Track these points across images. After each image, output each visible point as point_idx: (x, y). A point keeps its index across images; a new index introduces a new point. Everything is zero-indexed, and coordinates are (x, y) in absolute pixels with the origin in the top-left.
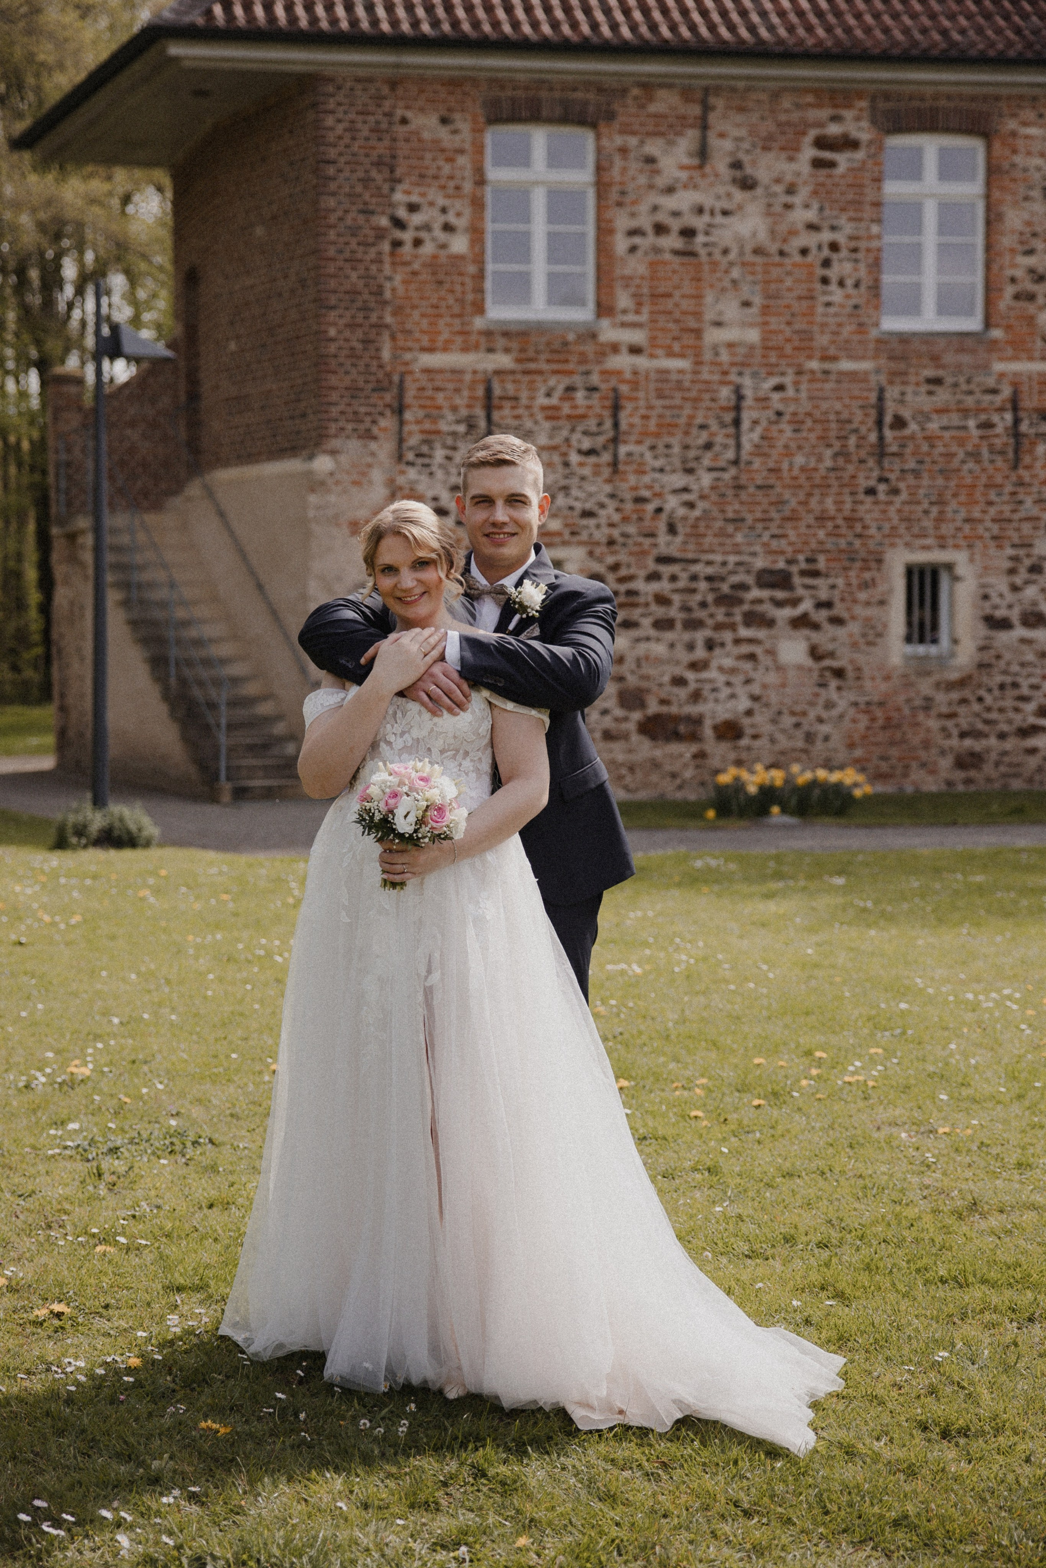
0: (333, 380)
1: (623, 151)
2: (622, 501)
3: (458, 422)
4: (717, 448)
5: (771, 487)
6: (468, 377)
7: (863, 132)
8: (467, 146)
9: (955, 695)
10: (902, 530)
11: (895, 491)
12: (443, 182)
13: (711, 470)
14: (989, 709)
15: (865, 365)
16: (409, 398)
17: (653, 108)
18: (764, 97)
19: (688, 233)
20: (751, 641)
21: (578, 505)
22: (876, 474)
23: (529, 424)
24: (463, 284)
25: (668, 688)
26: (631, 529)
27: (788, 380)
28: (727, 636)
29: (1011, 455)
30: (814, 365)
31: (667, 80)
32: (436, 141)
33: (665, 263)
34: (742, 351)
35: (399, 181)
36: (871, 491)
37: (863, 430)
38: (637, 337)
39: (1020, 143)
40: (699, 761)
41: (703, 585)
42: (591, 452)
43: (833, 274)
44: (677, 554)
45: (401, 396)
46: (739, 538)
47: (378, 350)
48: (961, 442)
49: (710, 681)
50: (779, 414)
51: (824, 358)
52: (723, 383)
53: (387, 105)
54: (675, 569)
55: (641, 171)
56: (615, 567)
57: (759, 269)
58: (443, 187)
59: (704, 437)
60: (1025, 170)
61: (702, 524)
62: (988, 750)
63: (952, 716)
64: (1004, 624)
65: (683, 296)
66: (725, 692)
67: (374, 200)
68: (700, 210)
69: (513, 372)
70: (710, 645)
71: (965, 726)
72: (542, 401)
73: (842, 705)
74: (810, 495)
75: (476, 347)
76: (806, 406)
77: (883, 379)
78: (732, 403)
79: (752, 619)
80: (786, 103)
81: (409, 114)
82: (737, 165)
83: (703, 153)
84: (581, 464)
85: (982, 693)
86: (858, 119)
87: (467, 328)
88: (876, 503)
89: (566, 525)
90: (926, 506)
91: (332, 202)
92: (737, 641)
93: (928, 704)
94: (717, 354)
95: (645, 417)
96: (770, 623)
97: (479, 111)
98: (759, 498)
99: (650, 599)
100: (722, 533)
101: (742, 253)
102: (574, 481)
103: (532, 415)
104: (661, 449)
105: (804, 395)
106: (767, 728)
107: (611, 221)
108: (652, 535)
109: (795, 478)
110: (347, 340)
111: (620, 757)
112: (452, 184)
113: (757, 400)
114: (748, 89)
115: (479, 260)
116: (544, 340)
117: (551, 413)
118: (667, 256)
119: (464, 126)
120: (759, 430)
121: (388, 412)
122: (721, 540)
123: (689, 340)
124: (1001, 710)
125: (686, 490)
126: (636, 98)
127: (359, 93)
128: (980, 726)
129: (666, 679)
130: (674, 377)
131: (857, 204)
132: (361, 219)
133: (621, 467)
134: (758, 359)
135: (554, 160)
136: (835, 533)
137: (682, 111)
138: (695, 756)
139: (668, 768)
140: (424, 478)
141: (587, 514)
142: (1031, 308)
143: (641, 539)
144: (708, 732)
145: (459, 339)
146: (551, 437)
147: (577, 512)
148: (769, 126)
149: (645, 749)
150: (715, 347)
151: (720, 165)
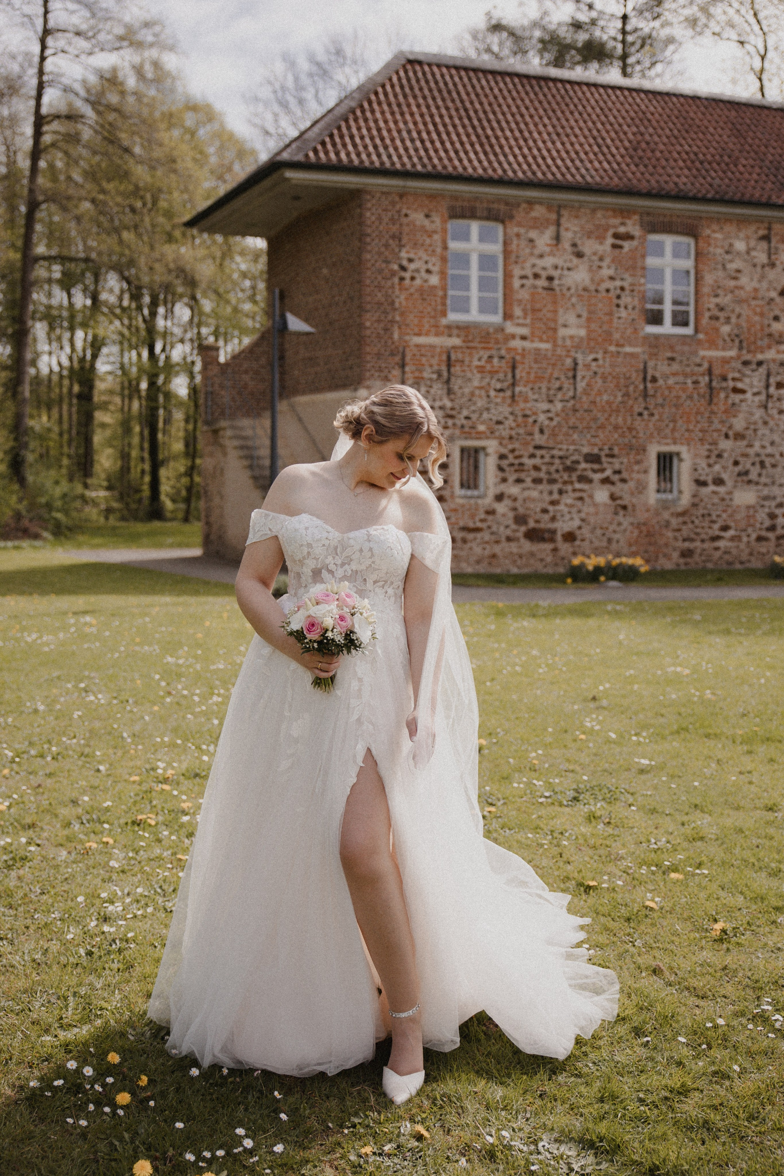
0: (368, 349)
1: (518, 235)
2: (516, 416)
3: (433, 373)
4: (565, 390)
5: (591, 411)
6: (438, 350)
7: (636, 231)
9: (681, 519)
10: (655, 434)
11: (652, 415)
12: (426, 247)
13: (561, 401)
14: (697, 527)
15: (638, 350)
16: (408, 359)
17: (533, 214)
18: (588, 211)
19: (550, 279)
20: (581, 490)
21: (493, 418)
22: (643, 405)
23: (469, 375)
24: (436, 301)
25: (539, 514)
26: (521, 431)
27: (600, 356)
28: (569, 488)
29: (708, 397)
30: (612, 348)
31: (540, 201)
32: (423, 227)
33: (539, 294)
34: (576, 340)
35: (404, 246)
36: (640, 414)
37: (637, 383)
38: (524, 331)
39: (712, 242)
40: (554, 553)
41: (557, 461)
42: (501, 390)
43: (622, 302)
44: (545, 445)
45: (403, 358)
46: (575, 436)
47: (392, 334)
48: (684, 390)
49: (560, 511)
50: (595, 373)
51: (618, 345)
52: (567, 356)
53: (398, 207)
54: (543, 452)
55: (527, 246)
56: (513, 451)
57: (585, 298)
58: (426, 250)
59: (557, 384)
60: (715, 255)
61: (557, 429)
62: (696, 548)
63: (679, 530)
64: (704, 484)
65: (548, 311)
66: (567, 517)
67: (390, 256)
68: (556, 267)
69: (461, 347)
70: (561, 492)
71: (685, 536)
72: (476, 363)
73: (625, 524)
74: (610, 415)
75: (443, 334)
76: (608, 370)
77: (646, 357)
78: (572, 367)
79: (583, 479)
80: (599, 214)
81: (409, 212)
82: (574, 245)
83: (558, 238)
84: (496, 397)
85: (694, 518)
86: (634, 225)
87: (438, 324)
88: (643, 420)
89: (488, 428)
90: (667, 422)
91: (368, 256)
92: (574, 490)
93: (667, 524)
94: (565, 341)
95: (529, 373)
96: (590, 481)
97: (446, 212)
98: (585, 417)
99: (531, 467)
100: (567, 434)
101: (577, 289)
102: (492, 405)
103: (470, 370)
104: (536, 390)
105: (607, 364)
106: (588, 536)
107: (511, 271)
109: (603, 407)
110: (375, 328)
111: (515, 550)
112: (431, 249)
113: (585, 365)
114: (579, 207)
115: (444, 289)
116: (477, 331)
117: (481, 369)
118: (540, 290)
119: (437, 219)
120: (585, 381)
121: (397, 367)
122: (566, 437)
123: (550, 333)
124: (703, 528)
125: (548, 411)
126: (524, 209)
127: (383, 200)
128: (693, 536)
129: (538, 510)
130: (543, 352)
131: (634, 268)
132: (384, 265)
133: (516, 398)
134: (585, 345)
135: (482, 238)
136: (623, 436)
137: (547, 216)
138: (552, 550)
139: (539, 556)
141: (499, 423)
142: (717, 324)
143: (526, 436)
144: (559, 537)
145: (433, 330)
146: (480, 382)
147: (494, 422)
148: (589, 227)
149: (527, 546)
150: (564, 339)
151: (566, 245)
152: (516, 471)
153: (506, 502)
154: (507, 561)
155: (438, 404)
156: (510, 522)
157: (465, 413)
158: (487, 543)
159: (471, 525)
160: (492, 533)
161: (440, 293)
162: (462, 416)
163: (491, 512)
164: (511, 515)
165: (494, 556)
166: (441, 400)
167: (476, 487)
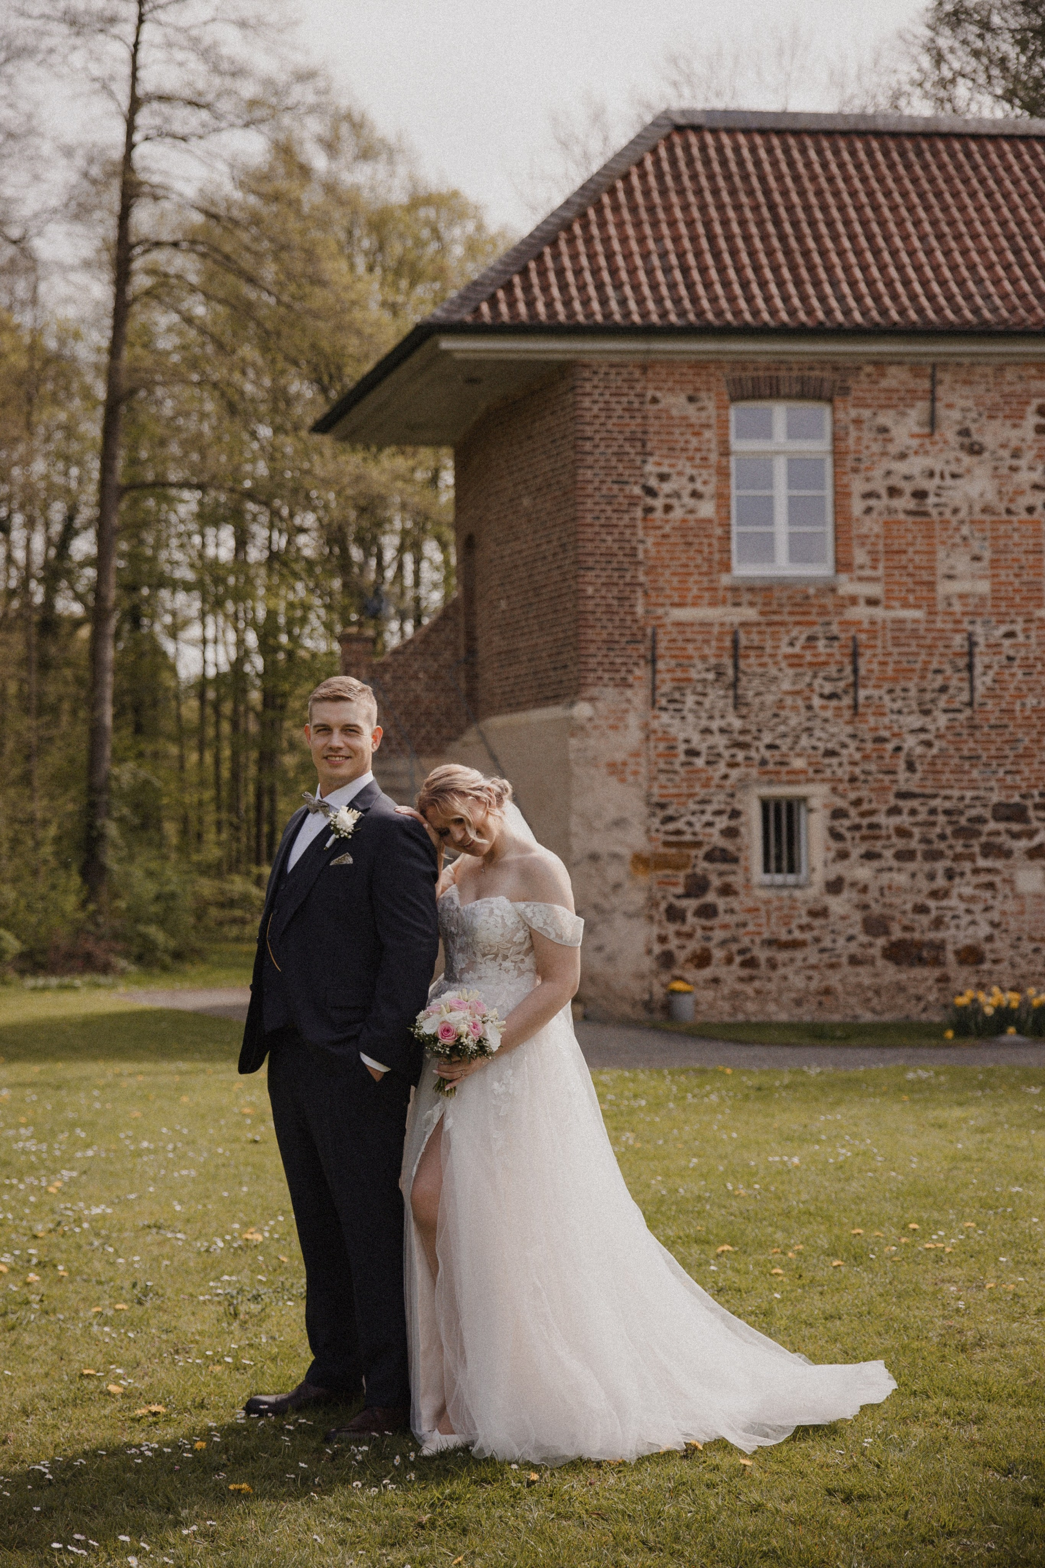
0: (591, 634)
1: (858, 422)
2: (862, 741)
3: (708, 670)
4: (952, 691)
5: (1005, 726)
6: (716, 630)
8: (713, 421)
12: (691, 454)
13: (946, 711)
16: (661, 649)
17: (884, 383)
18: (989, 370)
19: (920, 495)
20: (989, 871)
21: (820, 744)
23: (773, 671)
24: (710, 545)
25: (910, 915)
26: (873, 767)
27: (1018, 628)
28: (967, 866)
31: (896, 359)
32: (685, 418)
33: (899, 522)
34: (973, 601)
35: (651, 454)
38: (875, 590)
40: (941, 985)
41: (941, 819)
42: (832, 696)
44: (916, 790)
45: (654, 648)
46: (975, 774)
47: (632, 606)
49: (951, 909)
50: (1010, 659)
52: (956, 631)
53: (638, 387)
54: (915, 803)
55: (875, 440)
56: (857, 802)
57: (988, 526)
58: (691, 459)
59: (939, 681)
61: (939, 762)
65: (916, 552)
66: (966, 919)
67: (627, 472)
69: (759, 624)
70: (950, 875)
72: (786, 649)
74: (1041, 733)
75: (724, 602)
76: (1036, 651)
78: (966, 649)
79: (989, 850)
80: (1010, 375)
81: (659, 394)
82: (965, 432)
83: (932, 422)
84: (824, 708)
87: (714, 585)
89: (810, 764)
92: (976, 871)
94: (950, 605)
95: (883, 663)
96: (1008, 854)
97: (724, 389)
98: (993, 737)
99: (892, 831)
100: (958, 770)
101: (971, 513)
102: (817, 723)
103: (776, 663)
104: (898, 693)
105: (1033, 640)
106: (1007, 953)
107: (846, 486)
108: (894, 772)
109: (1028, 718)
110: (604, 597)
111: (867, 981)
112: (698, 455)
113: (988, 646)
114: (973, 364)
115: (726, 524)
116: (785, 594)
117: (795, 661)
118: (902, 516)
119: (709, 403)
120: (991, 673)
121: (642, 662)
122: (957, 776)
123: (922, 591)
125: (923, 730)
126: (869, 375)
127: (612, 377)
129: (909, 907)
130: (909, 626)
132: (616, 489)
133: (861, 710)
134: (989, 609)
135: (793, 433)
137: (912, 385)
138: (938, 980)
139: (912, 991)
140: (677, 722)
141: (830, 753)
143: (881, 776)
144: (950, 957)
145: (707, 595)
146: (794, 683)
147: (821, 752)
148: (994, 397)
149: (890, 973)
150: (948, 598)
151: (951, 435)
152: (864, 838)
153: (847, 894)
154: (853, 1000)
155: (715, 725)
156: (857, 930)
157: (767, 738)
158: (813, 967)
159: (784, 936)
160: (822, 951)
161: (719, 531)
162: (761, 745)
163: (821, 913)
164: (858, 917)
165: (827, 991)
166: (723, 717)
167: (792, 869)
